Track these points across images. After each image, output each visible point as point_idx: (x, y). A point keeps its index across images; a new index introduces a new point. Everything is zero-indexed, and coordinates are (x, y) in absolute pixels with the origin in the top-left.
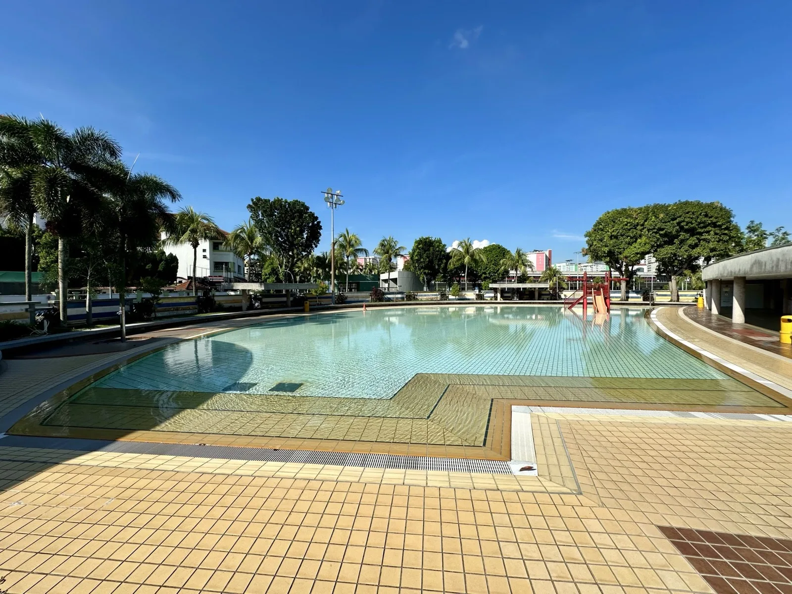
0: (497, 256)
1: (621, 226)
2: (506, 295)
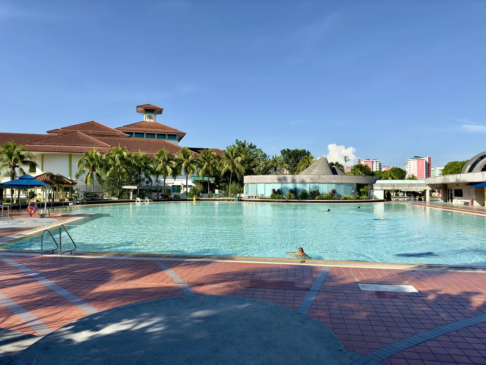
0: (399, 174)
1: (453, 169)
2: (408, 194)
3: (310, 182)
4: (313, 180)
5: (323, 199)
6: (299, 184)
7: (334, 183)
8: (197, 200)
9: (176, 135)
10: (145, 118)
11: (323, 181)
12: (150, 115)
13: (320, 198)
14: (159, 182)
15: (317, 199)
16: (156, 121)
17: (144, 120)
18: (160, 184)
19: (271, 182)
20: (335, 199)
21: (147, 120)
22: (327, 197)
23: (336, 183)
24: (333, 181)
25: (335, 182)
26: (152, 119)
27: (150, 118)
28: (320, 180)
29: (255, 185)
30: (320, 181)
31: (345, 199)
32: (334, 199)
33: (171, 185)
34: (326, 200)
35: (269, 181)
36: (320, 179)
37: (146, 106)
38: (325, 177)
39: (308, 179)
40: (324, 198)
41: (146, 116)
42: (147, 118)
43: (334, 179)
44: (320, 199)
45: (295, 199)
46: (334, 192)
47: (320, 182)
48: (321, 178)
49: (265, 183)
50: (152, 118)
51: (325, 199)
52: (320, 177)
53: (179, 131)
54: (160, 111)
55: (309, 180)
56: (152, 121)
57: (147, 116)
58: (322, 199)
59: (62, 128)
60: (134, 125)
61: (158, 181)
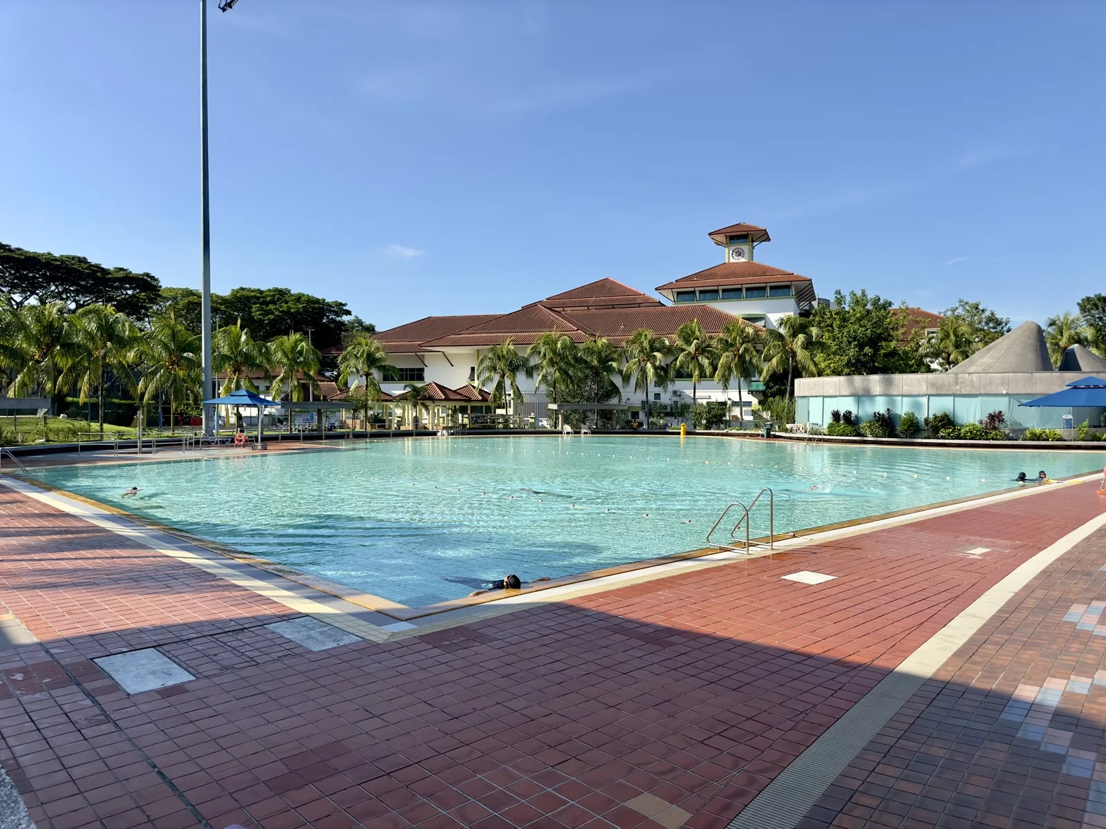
3: (929, 393)
4: (937, 388)
5: (961, 439)
6: (901, 398)
7: (1002, 395)
8: (688, 433)
9: (788, 287)
10: (728, 256)
11: (968, 389)
12: (738, 248)
13: (949, 434)
14: (680, 396)
15: (943, 438)
16: (756, 260)
17: (727, 261)
18: (683, 399)
19: (834, 394)
20: (997, 439)
21: (732, 260)
22: (971, 432)
23: (1007, 394)
24: (1001, 388)
25: (1004, 392)
26: (743, 257)
27: (739, 254)
28: (958, 387)
29: (806, 400)
30: (957, 390)
31: (1038, 438)
32: (993, 439)
33: (704, 402)
34: (970, 439)
35: (831, 392)
36: (956, 384)
37: (729, 230)
38: (975, 379)
39: (923, 384)
40: (962, 435)
41: (731, 252)
42: (732, 254)
43: (1002, 384)
44: (949, 436)
45: (882, 437)
46: (996, 418)
47: (959, 393)
48: (962, 383)
49: (824, 397)
50: (744, 254)
51: (966, 439)
52: (956, 379)
53: (797, 276)
54: (764, 236)
55: (925, 388)
56: (743, 260)
57: (733, 252)
58: (956, 438)
59: (548, 299)
60: (699, 275)
61: (678, 393)
